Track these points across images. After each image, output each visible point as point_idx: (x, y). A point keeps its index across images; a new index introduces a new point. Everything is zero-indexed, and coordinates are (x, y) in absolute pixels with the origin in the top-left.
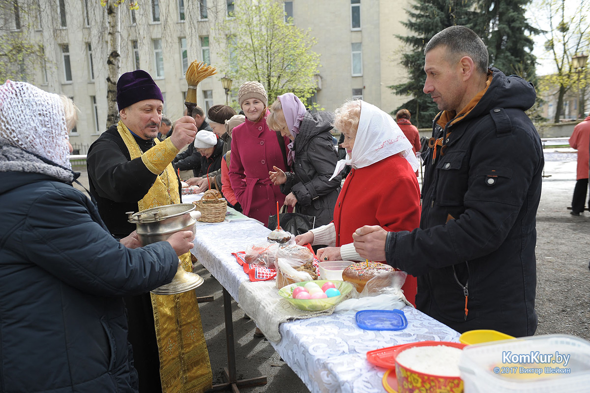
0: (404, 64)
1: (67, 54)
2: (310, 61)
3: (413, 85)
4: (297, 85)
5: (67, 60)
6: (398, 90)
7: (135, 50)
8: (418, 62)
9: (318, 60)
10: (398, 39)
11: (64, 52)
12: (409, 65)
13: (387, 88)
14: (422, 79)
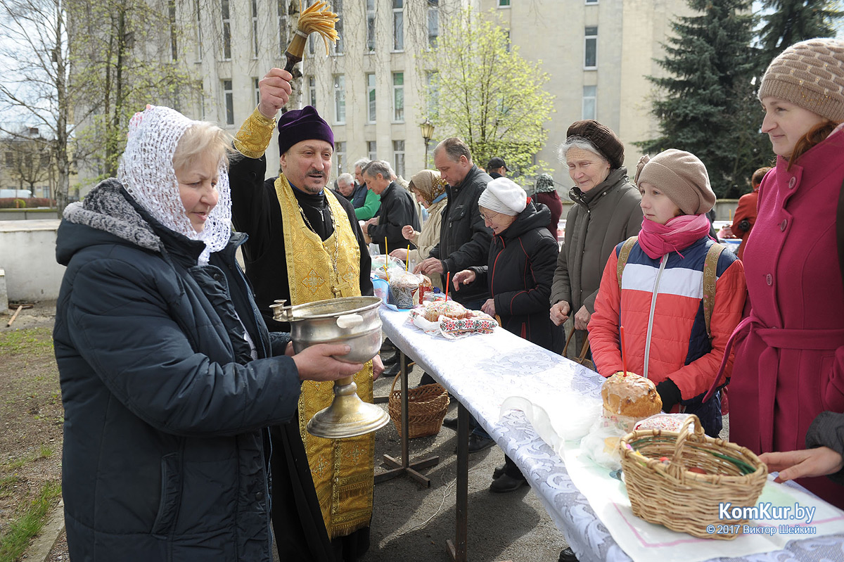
0: (656, 114)
1: (229, 92)
2: (540, 104)
3: (667, 142)
4: (521, 136)
5: (230, 98)
6: (645, 148)
7: (313, 88)
8: (677, 111)
9: (552, 103)
10: (650, 81)
11: (226, 89)
12: (663, 115)
13: (630, 145)
14: (681, 134)
